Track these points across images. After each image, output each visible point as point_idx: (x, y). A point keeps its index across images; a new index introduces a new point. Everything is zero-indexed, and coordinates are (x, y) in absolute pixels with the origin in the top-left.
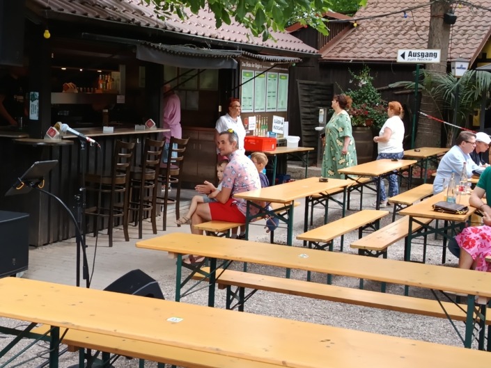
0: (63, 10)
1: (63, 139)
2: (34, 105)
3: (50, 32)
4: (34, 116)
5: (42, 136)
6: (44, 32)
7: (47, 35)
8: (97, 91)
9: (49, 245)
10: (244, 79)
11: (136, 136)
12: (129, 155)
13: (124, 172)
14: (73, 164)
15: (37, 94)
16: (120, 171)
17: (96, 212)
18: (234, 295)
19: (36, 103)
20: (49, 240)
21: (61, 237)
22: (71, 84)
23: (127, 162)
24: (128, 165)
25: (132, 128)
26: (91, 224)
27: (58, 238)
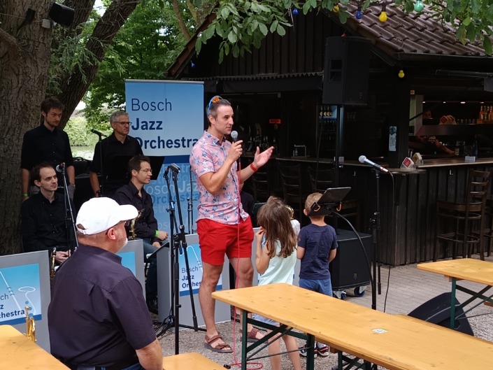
0: (415, 51)
1: (417, 168)
2: (393, 138)
3: (404, 72)
4: (392, 148)
5: (399, 166)
6: (399, 72)
7: (402, 74)
8: (479, 122)
9: (406, 266)
12: (485, 184)
13: (480, 200)
14: (431, 191)
15: (396, 127)
16: (475, 198)
17: (454, 238)
19: (394, 136)
20: (406, 261)
21: (418, 259)
22: (449, 116)
23: (483, 190)
24: (483, 193)
26: (450, 249)
27: (416, 260)
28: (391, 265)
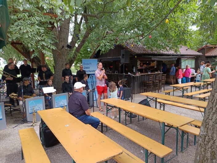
1: (139, 75)
2: (134, 69)
5: (136, 75)
7: (136, 57)
8: (151, 66)
10: (182, 61)
11: (155, 74)
13: (151, 81)
14: (142, 79)
18: (162, 105)
22: (145, 65)
25: (155, 72)
26: (146, 90)
28: (134, 94)
